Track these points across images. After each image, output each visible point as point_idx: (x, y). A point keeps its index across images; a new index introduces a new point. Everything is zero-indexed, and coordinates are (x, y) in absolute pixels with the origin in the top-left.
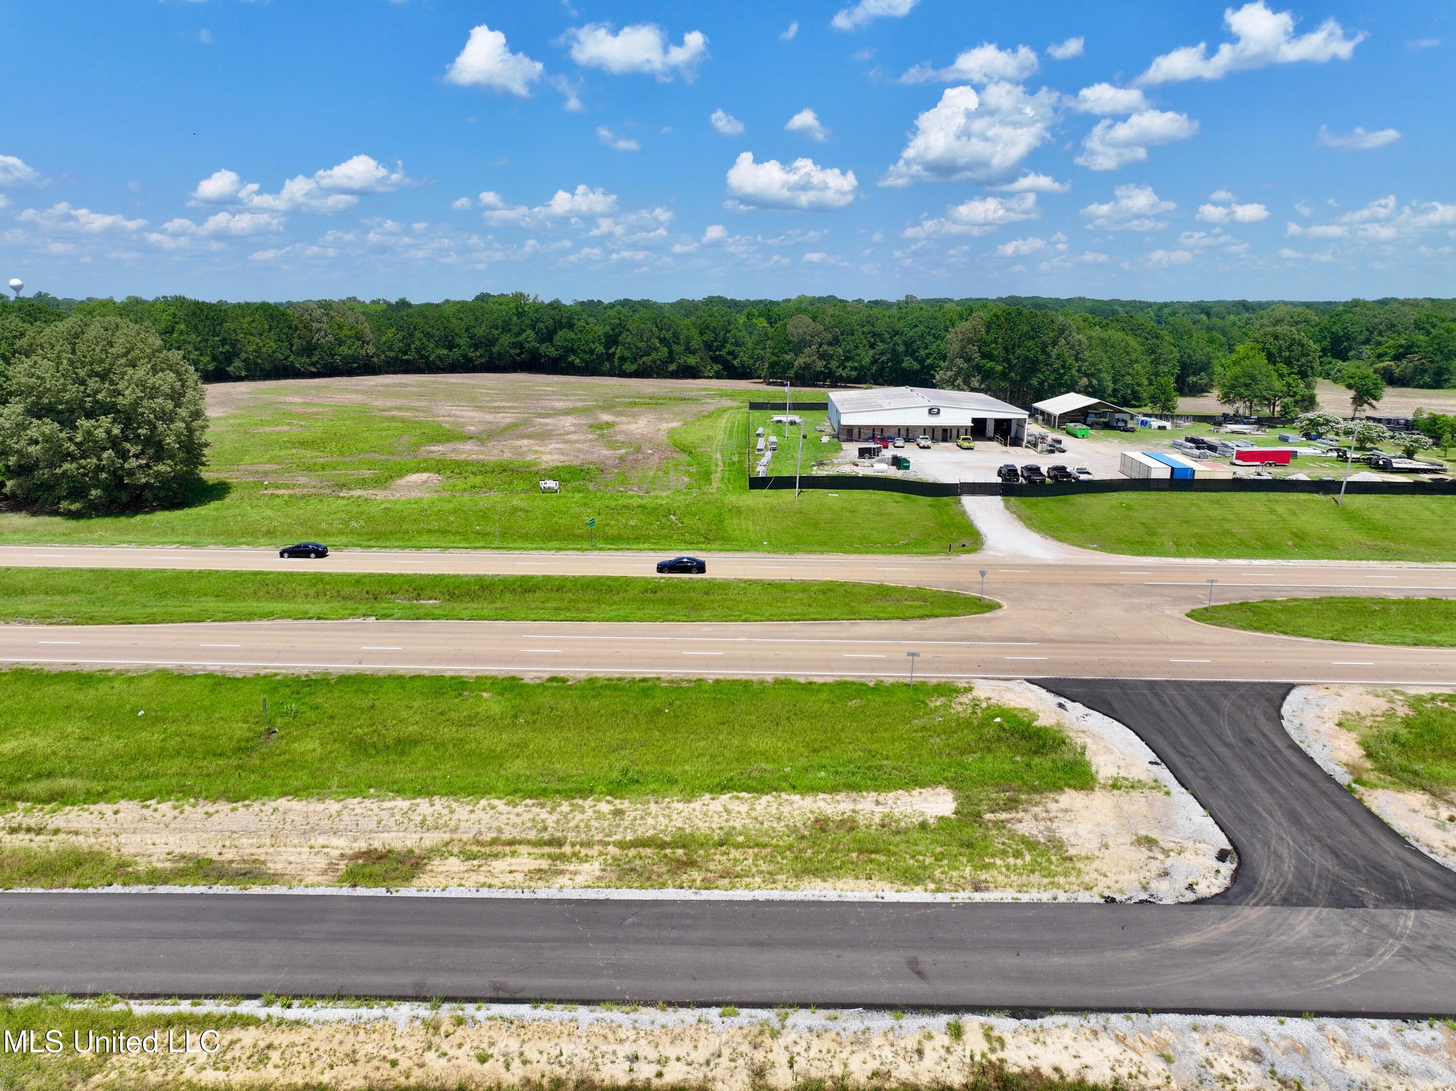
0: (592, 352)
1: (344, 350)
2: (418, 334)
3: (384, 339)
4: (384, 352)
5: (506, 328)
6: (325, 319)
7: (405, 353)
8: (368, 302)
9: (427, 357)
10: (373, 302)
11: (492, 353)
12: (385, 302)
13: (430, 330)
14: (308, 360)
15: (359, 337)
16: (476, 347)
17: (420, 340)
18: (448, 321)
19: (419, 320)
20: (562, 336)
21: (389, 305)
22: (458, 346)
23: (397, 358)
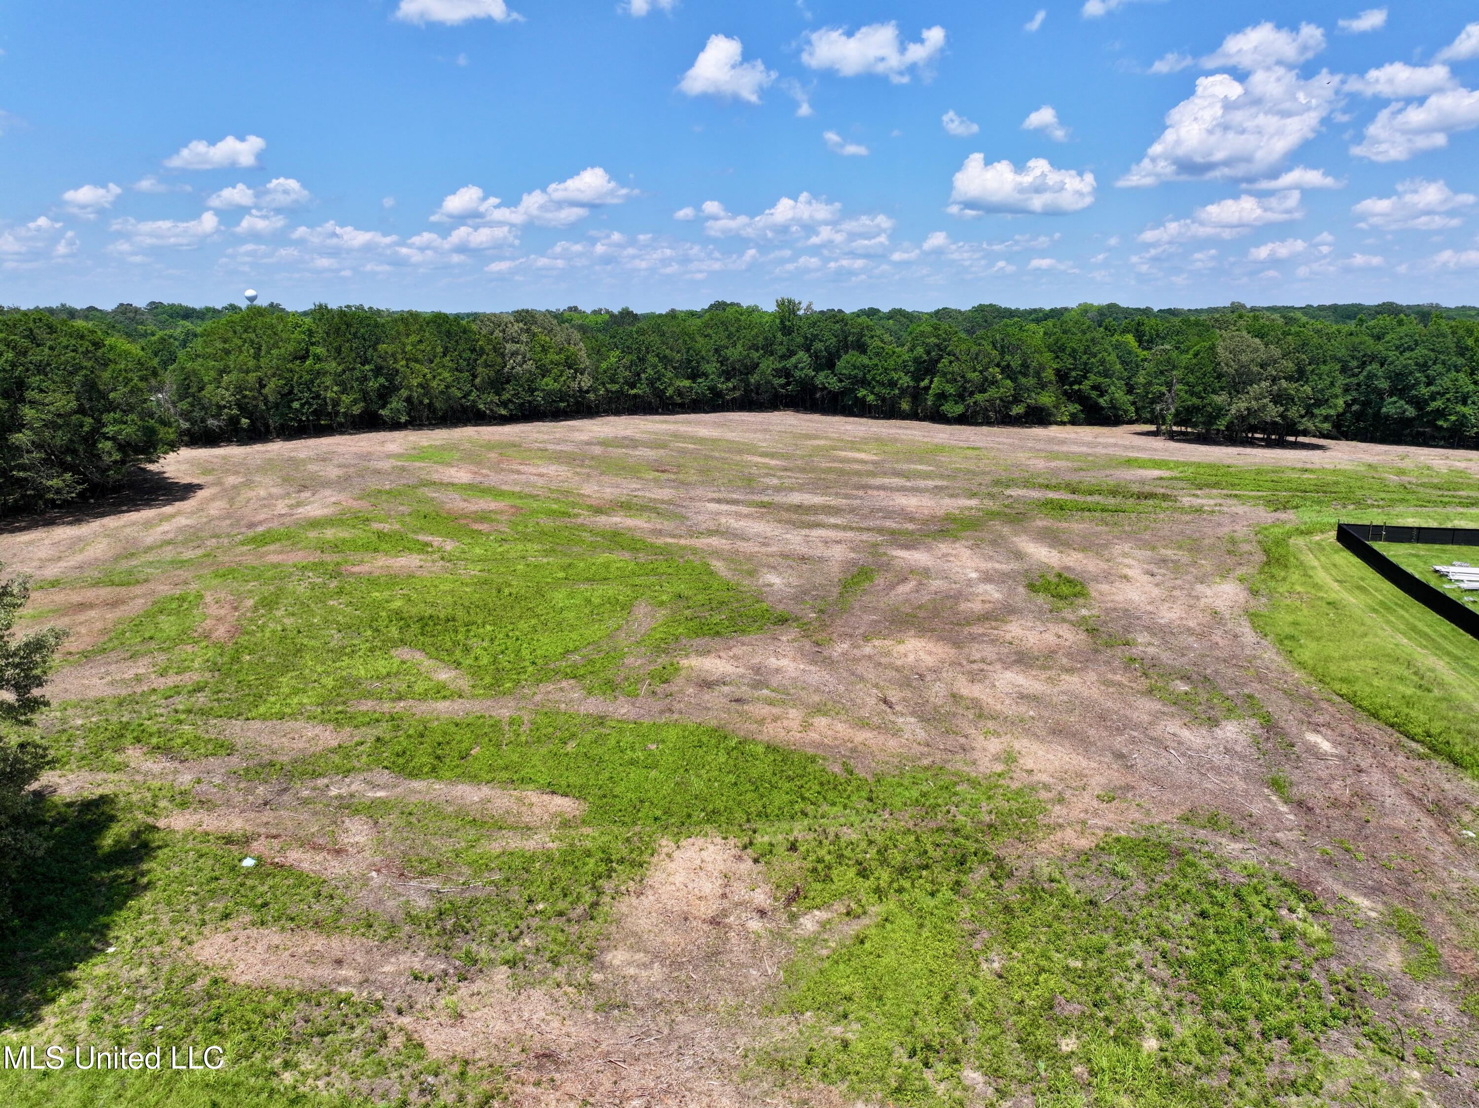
0: (892, 384)
1: (548, 383)
2: (652, 359)
3: (604, 365)
4: (603, 384)
5: (768, 348)
6: (524, 338)
7: (633, 386)
8: (589, 311)
9: (663, 391)
10: (594, 312)
11: (748, 384)
12: (607, 312)
13: (668, 352)
14: (496, 399)
15: (570, 363)
16: (728, 375)
17: (655, 366)
18: (693, 339)
19: (654, 339)
20: (847, 361)
21: (612, 315)
22: (705, 375)
23: (620, 392)
